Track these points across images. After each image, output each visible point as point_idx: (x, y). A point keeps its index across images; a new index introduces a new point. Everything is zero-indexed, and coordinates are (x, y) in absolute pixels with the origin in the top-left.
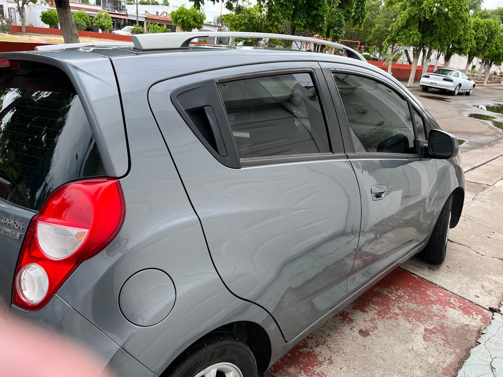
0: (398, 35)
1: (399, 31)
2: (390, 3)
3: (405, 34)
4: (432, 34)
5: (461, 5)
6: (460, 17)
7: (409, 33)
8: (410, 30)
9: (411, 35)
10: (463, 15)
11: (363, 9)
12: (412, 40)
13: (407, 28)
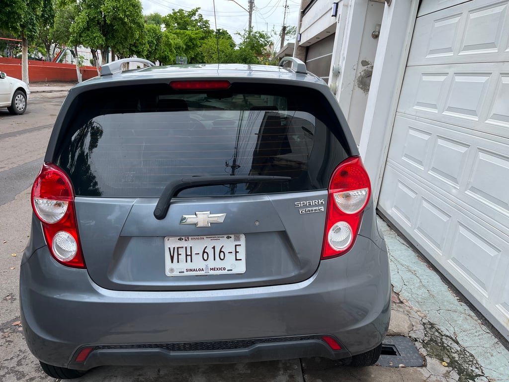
0: (80, 36)
1: (82, 32)
2: (63, 3)
3: (88, 35)
4: (113, 37)
5: (137, 12)
6: (137, 23)
7: (93, 35)
8: (92, 32)
9: (95, 37)
10: (139, 21)
11: (51, 8)
12: (98, 42)
13: (89, 30)
